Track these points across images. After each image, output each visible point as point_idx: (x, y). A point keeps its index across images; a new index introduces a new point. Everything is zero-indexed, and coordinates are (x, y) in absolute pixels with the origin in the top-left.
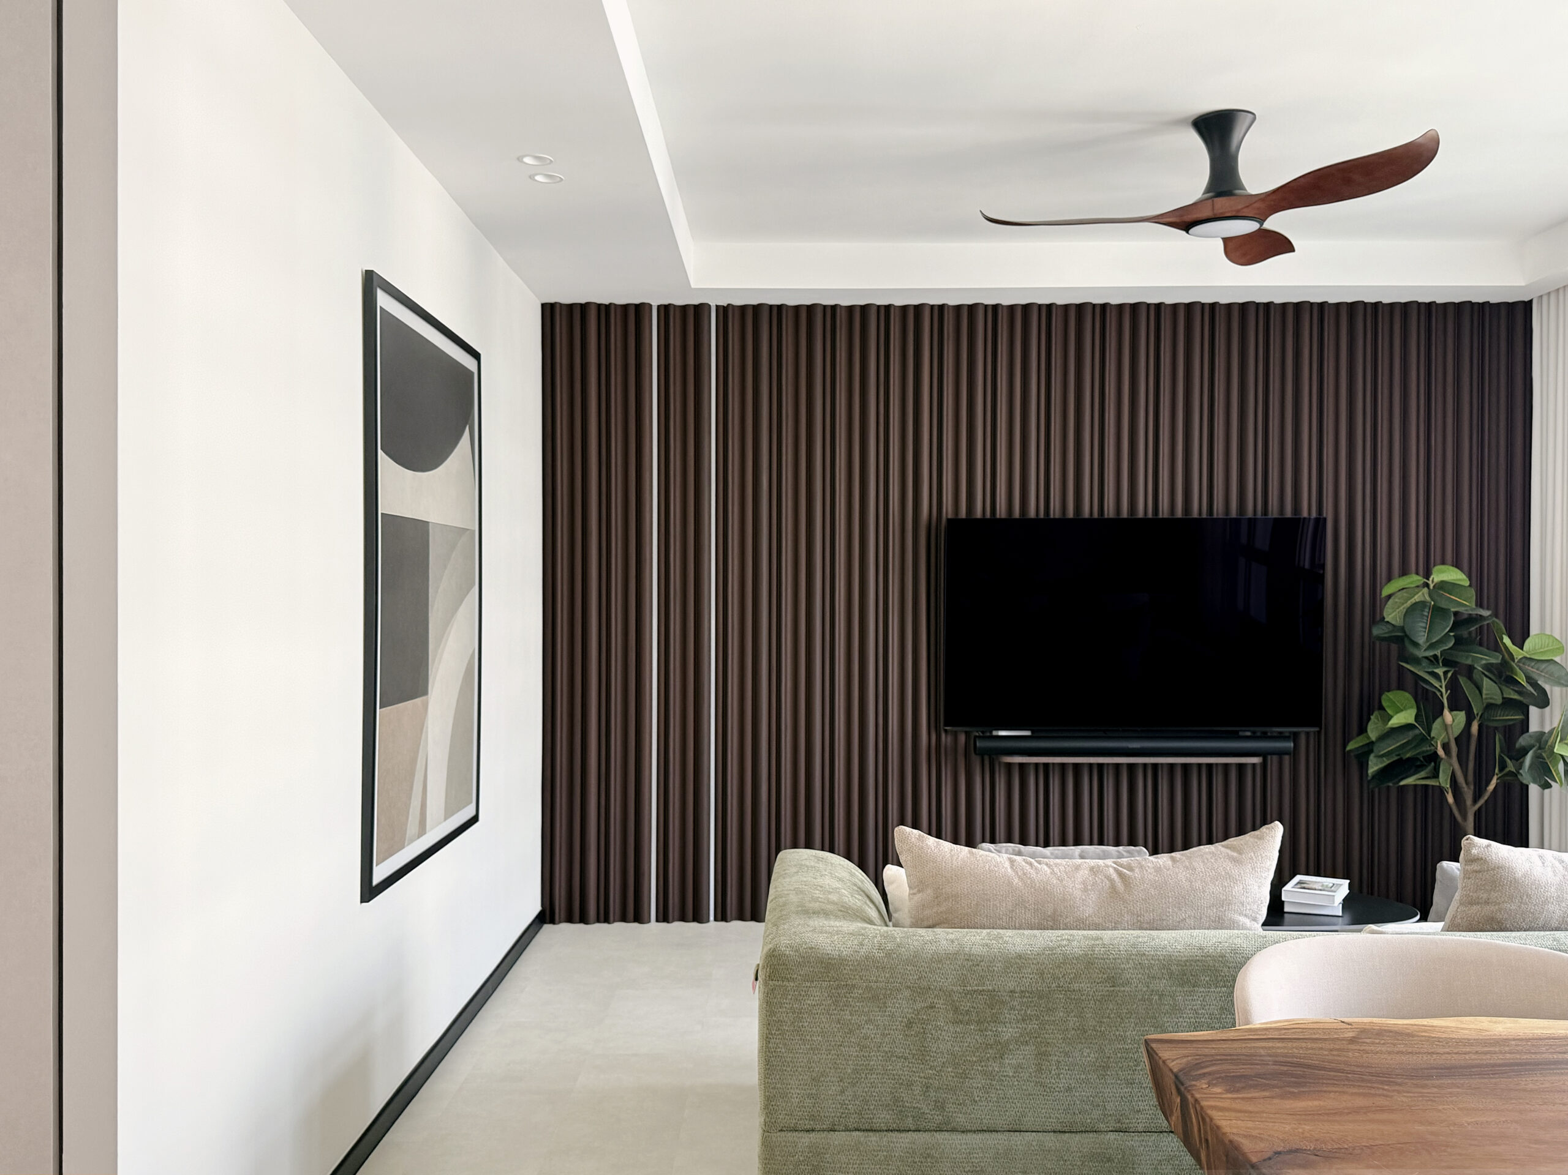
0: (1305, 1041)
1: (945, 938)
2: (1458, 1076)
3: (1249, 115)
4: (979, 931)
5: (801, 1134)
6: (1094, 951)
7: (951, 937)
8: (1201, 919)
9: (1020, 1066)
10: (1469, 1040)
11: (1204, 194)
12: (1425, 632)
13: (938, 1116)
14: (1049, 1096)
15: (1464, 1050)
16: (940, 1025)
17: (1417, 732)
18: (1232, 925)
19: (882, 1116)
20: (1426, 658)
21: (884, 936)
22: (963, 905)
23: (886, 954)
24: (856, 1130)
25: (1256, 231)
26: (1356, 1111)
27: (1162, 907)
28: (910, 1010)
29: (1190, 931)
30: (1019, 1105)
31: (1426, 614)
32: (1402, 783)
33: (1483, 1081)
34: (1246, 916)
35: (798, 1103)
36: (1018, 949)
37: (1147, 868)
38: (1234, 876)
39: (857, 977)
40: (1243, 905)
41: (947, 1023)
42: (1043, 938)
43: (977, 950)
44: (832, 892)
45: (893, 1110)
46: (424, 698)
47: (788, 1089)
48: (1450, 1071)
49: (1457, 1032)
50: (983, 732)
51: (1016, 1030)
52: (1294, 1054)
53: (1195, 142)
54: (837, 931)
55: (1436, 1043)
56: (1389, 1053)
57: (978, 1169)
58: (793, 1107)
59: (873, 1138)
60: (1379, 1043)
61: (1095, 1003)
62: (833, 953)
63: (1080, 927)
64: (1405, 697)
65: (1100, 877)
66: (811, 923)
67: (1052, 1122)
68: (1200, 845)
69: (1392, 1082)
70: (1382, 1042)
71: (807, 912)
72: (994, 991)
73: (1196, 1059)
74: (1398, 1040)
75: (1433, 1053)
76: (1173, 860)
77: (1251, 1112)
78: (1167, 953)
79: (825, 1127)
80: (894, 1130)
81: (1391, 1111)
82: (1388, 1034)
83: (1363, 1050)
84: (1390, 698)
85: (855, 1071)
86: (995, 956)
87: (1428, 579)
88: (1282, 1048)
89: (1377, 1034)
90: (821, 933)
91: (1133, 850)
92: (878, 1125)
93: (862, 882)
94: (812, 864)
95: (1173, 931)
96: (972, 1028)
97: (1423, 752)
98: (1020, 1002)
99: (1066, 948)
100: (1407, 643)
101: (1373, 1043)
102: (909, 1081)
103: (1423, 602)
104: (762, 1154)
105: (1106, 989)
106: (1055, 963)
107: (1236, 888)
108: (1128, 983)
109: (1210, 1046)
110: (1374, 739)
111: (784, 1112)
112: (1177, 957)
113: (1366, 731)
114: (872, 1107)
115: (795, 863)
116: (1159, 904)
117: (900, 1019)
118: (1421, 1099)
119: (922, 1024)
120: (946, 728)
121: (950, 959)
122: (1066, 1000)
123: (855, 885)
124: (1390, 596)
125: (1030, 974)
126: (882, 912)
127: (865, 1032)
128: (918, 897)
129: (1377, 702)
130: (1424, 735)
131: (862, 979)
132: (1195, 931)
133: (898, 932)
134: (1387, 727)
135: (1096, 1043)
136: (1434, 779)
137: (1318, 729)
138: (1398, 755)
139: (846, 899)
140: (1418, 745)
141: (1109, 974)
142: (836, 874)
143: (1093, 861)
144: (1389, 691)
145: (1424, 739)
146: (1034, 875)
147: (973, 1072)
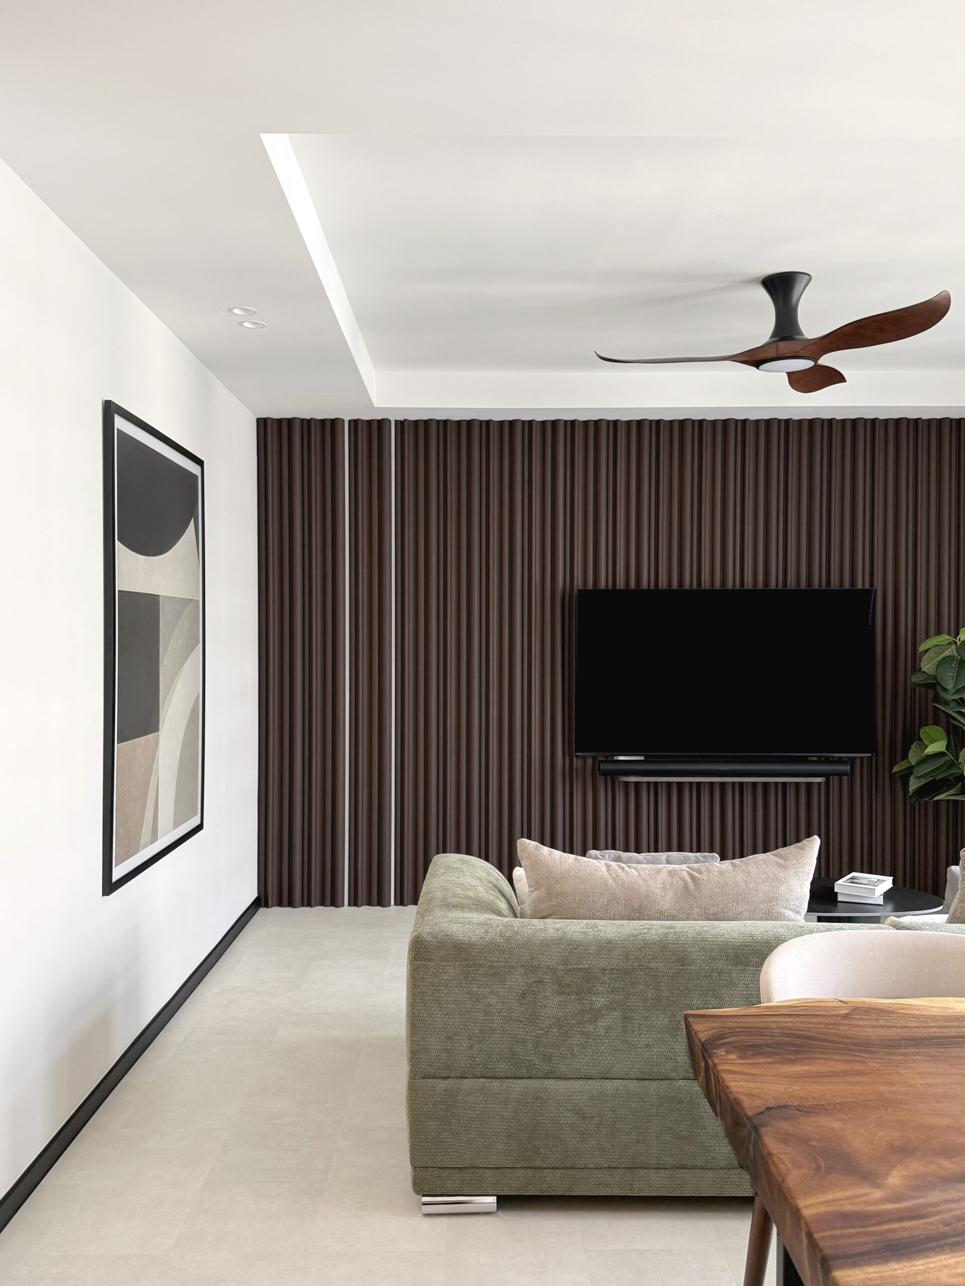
0: (808, 1017)
1: (553, 927)
2: (922, 1046)
3: (807, 276)
4: (580, 921)
5: (438, 1081)
6: (668, 937)
7: (558, 926)
8: (755, 912)
9: (610, 1028)
10: (936, 1016)
11: (770, 338)
12: (953, 680)
13: (546, 1066)
14: (632, 1051)
15: (930, 1024)
16: (548, 996)
17: (947, 758)
18: (778, 917)
19: (502, 1066)
20: (955, 700)
21: (506, 926)
22: (570, 900)
23: (506, 940)
24: (481, 1077)
25: (812, 367)
26: (835, 1074)
27: (724, 902)
28: (524, 984)
29: (745, 922)
30: (609, 1058)
31: (954, 666)
32: (936, 799)
33: (940, 1050)
34: (790, 910)
35: (437, 1056)
36: (609, 936)
37: (713, 872)
38: (781, 879)
39: (483, 958)
40: (788, 901)
41: (553, 994)
42: (629, 927)
43: (577, 937)
44: (470, 889)
45: (511, 1062)
46: (156, 734)
47: (429, 1045)
48: (916, 1042)
49: (927, 1010)
50: (606, 757)
51: (607, 999)
52: (798, 1028)
53: (764, 296)
54: (469, 922)
55: (911, 1019)
56: (872, 1027)
57: (577, 1108)
58: (432, 1060)
59: (496, 1084)
60: (865, 1019)
61: (669, 978)
62: (464, 939)
63: (660, 918)
64: (938, 731)
65: (676, 878)
66: (449, 915)
67: (635, 1072)
68: (755, 852)
69: (869, 1050)
70: (869, 1017)
71: (448, 906)
72: (590, 969)
73: (721, 1031)
74: (881, 1016)
75: (905, 1027)
76: (733, 865)
77: (755, 1075)
78: (725, 939)
79: (457, 1075)
80: (512, 1077)
81: (863, 1073)
82: (874, 1011)
83: (852, 1024)
84: (926, 732)
85: (482, 1032)
86: (590, 942)
87: (956, 639)
88: (789, 1022)
89: (866, 1011)
90: (456, 923)
91: (708, 855)
92: (499, 1073)
93: (497, 880)
94: (458, 866)
95: (731, 922)
96: (573, 997)
97: (953, 774)
98: (610, 977)
99: (646, 935)
100: (938, 687)
101: (860, 1019)
102: (523, 1039)
103: (952, 656)
104: (409, 1096)
105: (677, 967)
106: (637, 947)
107: (782, 887)
108: (693, 962)
109: (734, 1021)
110: (913, 764)
111: (426, 1063)
112: (732, 943)
113: (908, 758)
114: (494, 1060)
115: (444, 865)
116: (721, 900)
117: (516, 991)
118: (888, 1064)
119: (533, 994)
120: (577, 754)
121: (555, 943)
122: (645, 976)
123: (491, 883)
124: (927, 651)
125: (618, 956)
126: (512, 904)
127: (489, 1000)
128: (535, 894)
129: (917, 734)
130: (953, 761)
131: (487, 960)
132: (749, 922)
133: (516, 922)
134: (924, 754)
135: (670, 1010)
136: (962, 796)
137: (870, 755)
138: (933, 777)
139: (481, 895)
140: (948, 769)
141: (679, 955)
142: (476, 874)
143: (672, 866)
144: (926, 725)
145: (953, 764)
146: (624, 877)
147: (573, 1032)
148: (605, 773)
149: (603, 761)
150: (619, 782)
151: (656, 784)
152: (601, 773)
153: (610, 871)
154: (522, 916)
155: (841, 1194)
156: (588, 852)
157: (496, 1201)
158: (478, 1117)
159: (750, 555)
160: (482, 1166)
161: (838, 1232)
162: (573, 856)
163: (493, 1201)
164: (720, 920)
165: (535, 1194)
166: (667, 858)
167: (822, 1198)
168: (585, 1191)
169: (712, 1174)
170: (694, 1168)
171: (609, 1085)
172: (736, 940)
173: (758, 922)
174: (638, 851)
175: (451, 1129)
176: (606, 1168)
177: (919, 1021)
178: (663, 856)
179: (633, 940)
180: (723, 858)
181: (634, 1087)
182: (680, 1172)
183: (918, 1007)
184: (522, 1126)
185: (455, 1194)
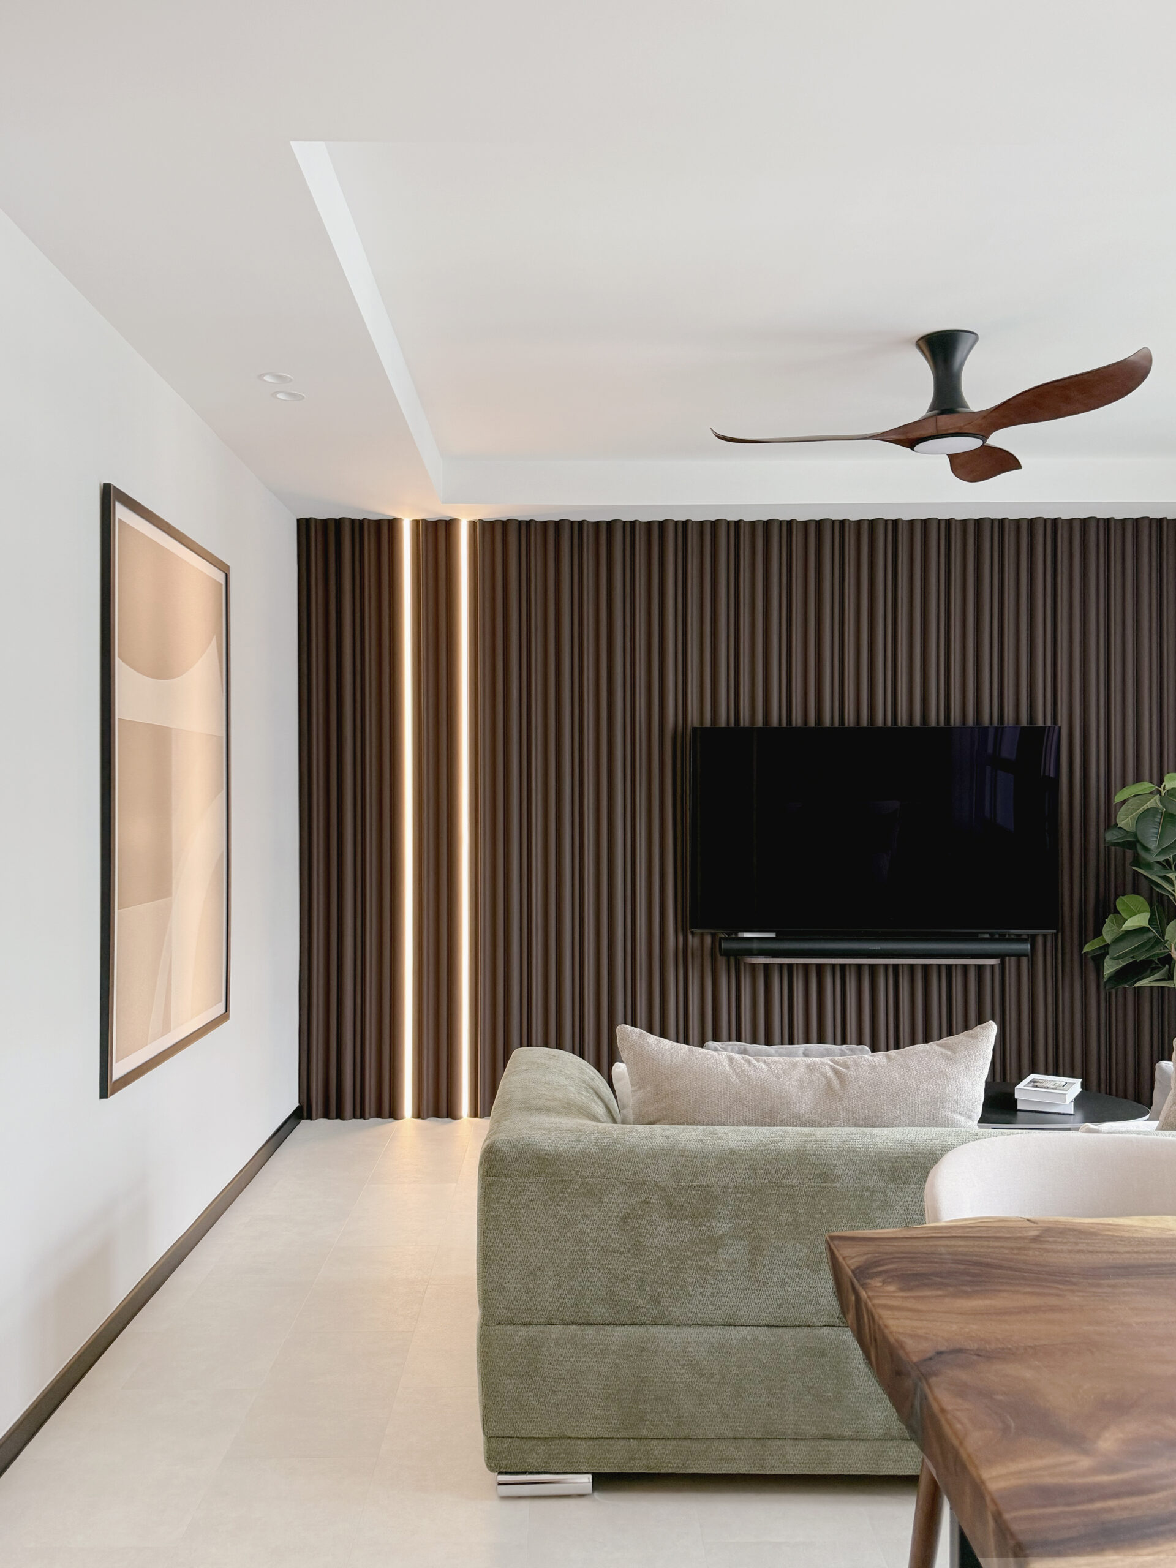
0: (988, 1239)
1: (660, 1135)
2: (1135, 1275)
3: (973, 335)
4: (695, 1127)
5: (518, 1328)
6: (807, 1147)
7: (668, 1133)
8: (915, 1116)
9: (734, 1261)
10: (1151, 1239)
11: (928, 412)
12: (1157, 837)
13: (653, 1309)
14: (763, 1291)
15: (1145, 1249)
16: (655, 1220)
17: (1151, 935)
18: (947, 1123)
19: (599, 1310)
20: (1159, 863)
21: (603, 1133)
22: (682, 1102)
23: (602, 1150)
24: (572, 1324)
25: (980, 448)
26: (1025, 1310)
27: (877, 1104)
28: (625, 1206)
29: (903, 1128)
30: (733, 1300)
31: (1158, 820)
32: (1137, 985)
33: (1158, 1280)
34: (960, 1113)
35: (516, 1297)
36: (732, 1145)
37: (862, 1066)
38: (948, 1075)
39: (573, 1173)
40: (957, 1103)
41: (662, 1218)
42: (757, 1134)
43: (693, 1146)
44: (558, 1090)
45: (609, 1304)
46: (167, 899)
47: (506, 1283)
48: (1127, 1271)
49: (1140, 1231)
50: (729, 934)
51: (730, 1225)
52: (974, 1253)
54: (555, 1128)
55: (1119, 1242)
56: (1070, 1252)
57: (693, 1363)
58: (510, 1301)
59: (590, 1331)
60: (1061, 1242)
61: (808, 1199)
62: (550, 1149)
63: (795, 1124)
64: (1140, 901)
65: (816, 1074)
66: (532, 1119)
67: (766, 1317)
68: (913, 1042)
69: (1067, 1281)
70: (1066, 1240)
71: (530, 1108)
72: (708, 1186)
73: (877, 1257)
74: (1081, 1239)
75: (1113, 1252)
76: (888, 1057)
77: (921, 1311)
78: (879, 1150)
79: (542, 1320)
80: (610, 1324)
81: (1061, 1310)
82: (1072, 1233)
83: (1044, 1249)
84: (1123, 903)
85: (572, 1265)
86: (709, 1152)
87: (1160, 787)
88: (963, 1246)
89: (1060, 1233)
90: (540, 1129)
91: (856, 1048)
92: (594, 1319)
93: (593, 1079)
94: (543, 1061)
95: (886, 1128)
96: (687, 1222)
97: (1158, 954)
98: (733, 1197)
99: (779, 1144)
100: (1139, 847)
101: (1055, 1242)
102: (624, 1275)
103: (1156, 808)
104: (480, 1346)
105: (818, 1184)
106: (768, 1159)
107: (950, 1086)
108: (838, 1179)
109: (893, 1244)
110: (1109, 942)
111: (502, 1306)
112: (888, 1154)
113: (1102, 935)
114: (588, 1301)
115: (526, 1061)
116: (874, 1101)
117: (615, 1214)
118: (1093, 1298)
119: (637, 1218)
120: (693, 930)
121: (664, 1154)
122: (778, 1195)
123: (584, 1082)
124: (1124, 802)
125: (743, 1170)
126: (611, 1109)
127: (581, 1226)
128: (639, 1094)
129: (1112, 906)
130: (1158, 938)
131: (578, 1175)
132: (909, 1128)
133: (616, 1129)
134: (1122, 930)
135: (809, 1239)
136: (1169, 981)
137: (1055, 931)
138: (1133, 957)
139: (572, 1096)
140: (1152, 947)
141: (821, 1170)
142: (567, 1072)
143: (811, 1059)
144: (1124, 895)
145: (1159, 941)
146: (751, 1073)
147: (687, 1267)
148: (727, 954)
149: (724, 939)
150: (745, 963)
151: (790, 966)
152: (722, 953)
153: (733, 1065)
154: (623, 1122)
155: (1038, 1463)
156: (706, 1044)
157: (591, 1480)
158: (568, 1373)
159: (904, 686)
160: (573, 1435)
161: (1036, 1512)
162: (687, 1046)
163: (587, 1480)
164: (872, 1126)
165: (640, 1471)
166: (805, 1052)
167: (1014, 1467)
168: (704, 1468)
169: (864, 1446)
170: (841, 1438)
171: (732, 1331)
172: (892, 1151)
173: (919, 1128)
174: (769, 1042)
175: (533, 1389)
176: (729, 1439)
177: (1131, 1245)
178: (800, 1048)
179: (762, 1150)
180: (874, 1050)
181: (765, 1336)
182: (823, 1444)
183: (1129, 1228)
184: (624, 1384)
185: (540, 1471)
